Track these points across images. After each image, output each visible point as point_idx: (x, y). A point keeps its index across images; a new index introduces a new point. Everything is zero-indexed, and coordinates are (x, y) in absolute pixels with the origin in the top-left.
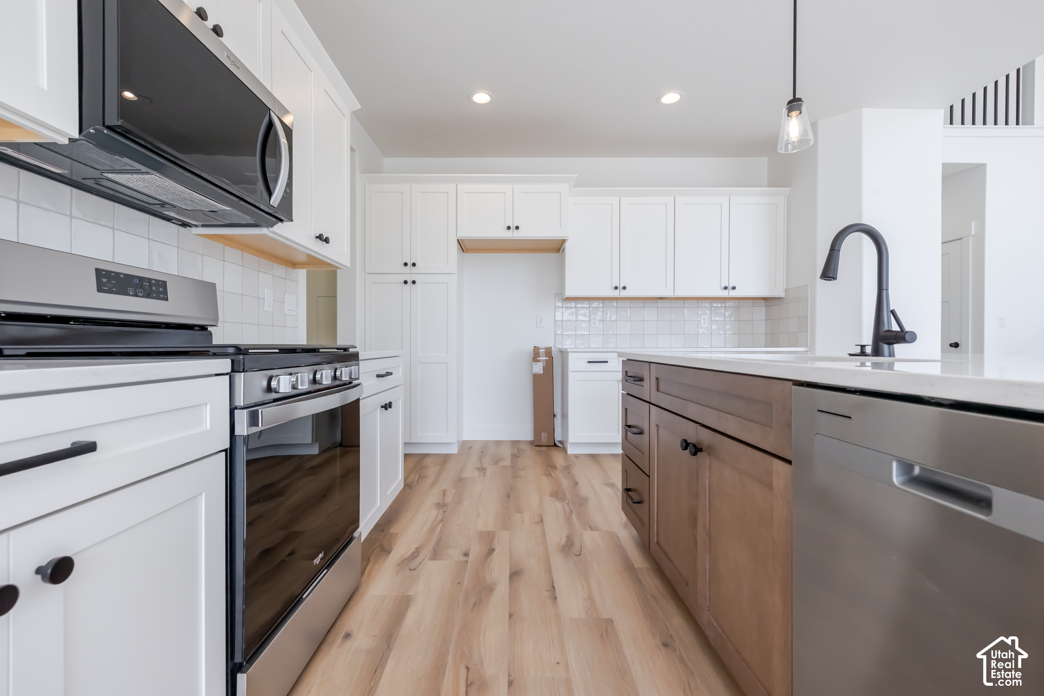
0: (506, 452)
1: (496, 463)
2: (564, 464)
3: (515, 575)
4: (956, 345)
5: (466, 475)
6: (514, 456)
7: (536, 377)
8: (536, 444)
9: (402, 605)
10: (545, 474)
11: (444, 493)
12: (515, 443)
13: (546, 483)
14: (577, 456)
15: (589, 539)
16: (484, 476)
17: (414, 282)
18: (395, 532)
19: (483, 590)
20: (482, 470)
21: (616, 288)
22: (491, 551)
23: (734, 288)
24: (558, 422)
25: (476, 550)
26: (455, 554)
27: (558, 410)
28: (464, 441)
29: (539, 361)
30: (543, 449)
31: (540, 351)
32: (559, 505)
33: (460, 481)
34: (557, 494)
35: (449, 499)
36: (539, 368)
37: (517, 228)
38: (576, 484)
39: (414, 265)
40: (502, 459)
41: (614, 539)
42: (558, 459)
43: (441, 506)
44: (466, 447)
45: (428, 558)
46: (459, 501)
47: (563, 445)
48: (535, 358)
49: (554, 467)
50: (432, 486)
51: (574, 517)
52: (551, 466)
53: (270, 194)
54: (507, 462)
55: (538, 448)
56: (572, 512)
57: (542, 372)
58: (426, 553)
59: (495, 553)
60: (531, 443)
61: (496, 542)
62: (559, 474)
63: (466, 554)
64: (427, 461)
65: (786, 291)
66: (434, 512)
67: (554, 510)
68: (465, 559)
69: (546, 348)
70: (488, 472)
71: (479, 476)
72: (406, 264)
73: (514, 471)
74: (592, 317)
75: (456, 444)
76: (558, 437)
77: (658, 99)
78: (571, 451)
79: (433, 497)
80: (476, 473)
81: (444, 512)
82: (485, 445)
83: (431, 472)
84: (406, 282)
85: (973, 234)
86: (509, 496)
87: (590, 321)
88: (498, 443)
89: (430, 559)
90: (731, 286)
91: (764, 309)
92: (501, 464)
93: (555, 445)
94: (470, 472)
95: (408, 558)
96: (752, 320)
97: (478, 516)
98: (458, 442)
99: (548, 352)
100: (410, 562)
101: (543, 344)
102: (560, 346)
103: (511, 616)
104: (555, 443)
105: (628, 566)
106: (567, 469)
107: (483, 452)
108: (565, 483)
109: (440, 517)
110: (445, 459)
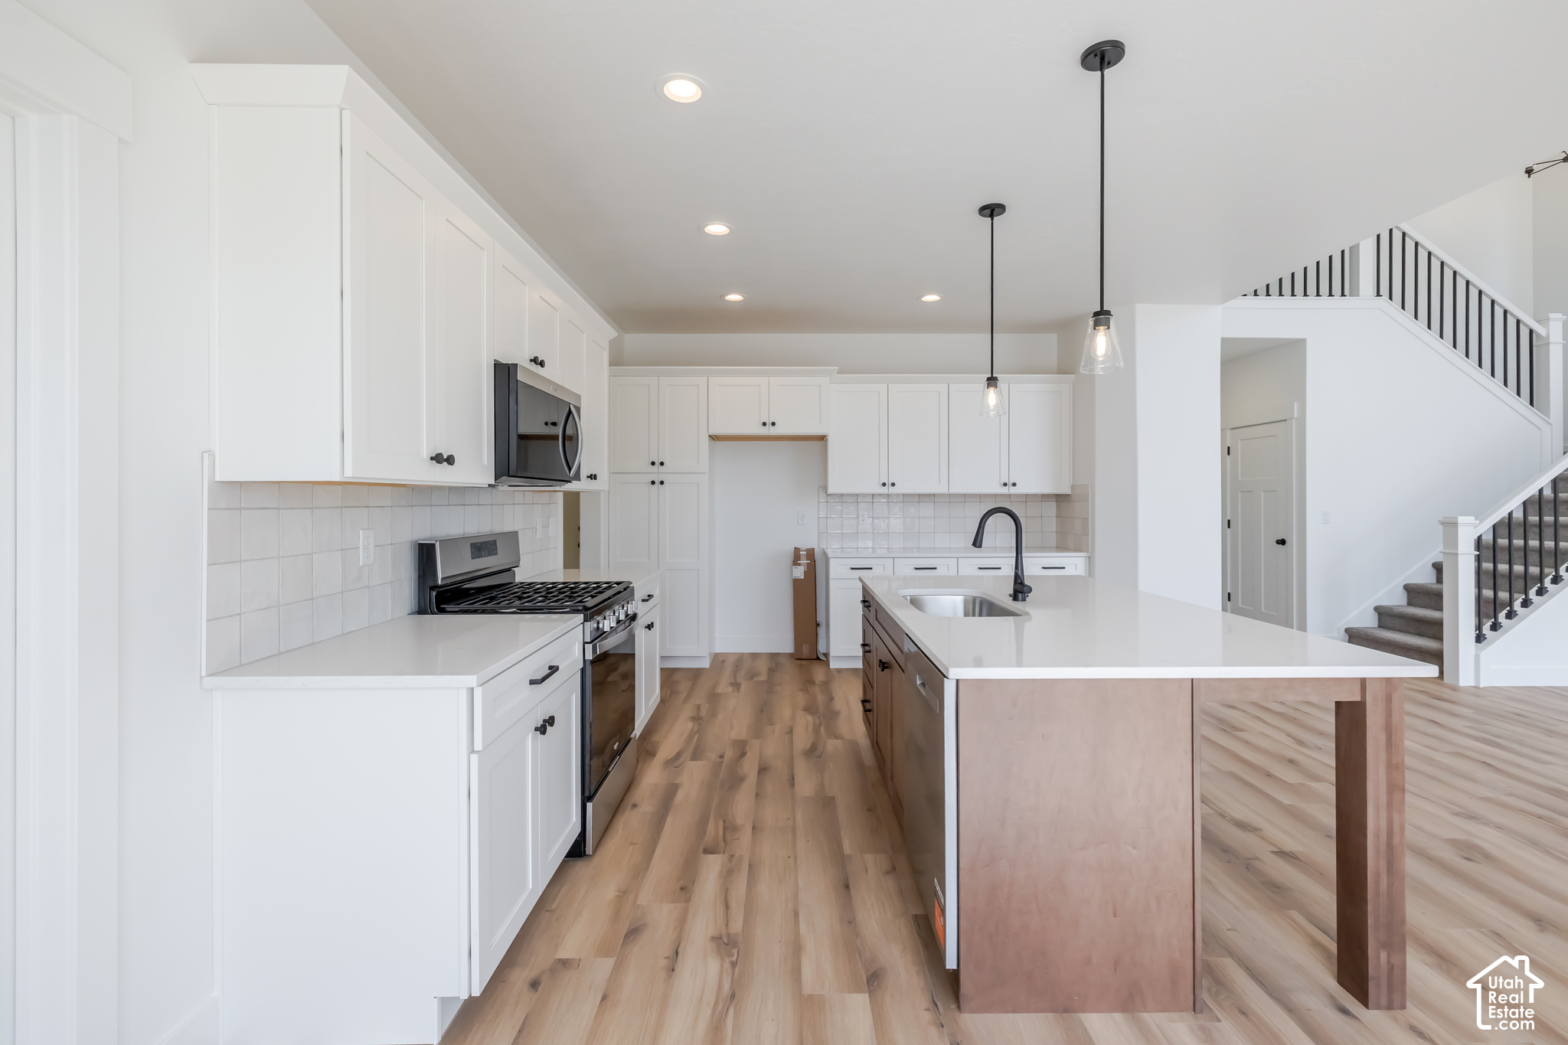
0: (763, 666)
1: (752, 678)
2: (823, 679)
3: (763, 770)
4: (1282, 542)
5: (720, 690)
6: (771, 671)
7: (796, 582)
8: (797, 657)
9: (672, 790)
10: (802, 690)
11: (699, 707)
12: (773, 656)
13: (801, 699)
14: (839, 671)
15: (832, 745)
16: (738, 691)
17: (662, 483)
18: (657, 740)
19: (735, 781)
20: (736, 685)
21: (884, 484)
22: (744, 754)
23: (1014, 485)
24: (821, 631)
25: (729, 754)
26: (713, 756)
27: (821, 618)
28: (716, 654)
29: (800, 565)
30: (804, 662)
31: (801, 553)
32: (810, 718)
33: (714, 697)
34: (810, 709)
35: (703, 713)
36: (799, 572)
37: (773, 424)
38: (832, 699)
39: (662, 464)
40: (758, 674)
41: (854, 745)
42: (819, 674)
43: (697, 719)
44: (718, 660)
45: (688, 759)
46: (713, 713)
47: (827, 658)
48: (796, 562)
49: (812, 682)
50: (686, 700)
51: (822, 729)
52: (808, 682)
53: (570, 469)
54: (763, 678)
55: (799, 662)
56: (821, 724)
57: (803, 577)
58: (687, 755)
59: (747, 755)
60: (791, 655)
61: (748, 748)
62: (817, 690)
63: (722, 757)
64: (677, 676)
65: (1073, 487)
66: (690, 725)
67: (804, 724)
68: (721, 760)
69: (807, 550)
70: (743, 688)
71: (733, 691)
72: (653, 463)
73: (769, 687)
74: (860, 513)
75: (708, 658)
76: (822, 649)
77: (919, 298)
78: (833, 665)
79: (688, 711)
80: (730, 689)
81: (700, 724)
82: (740, 658)
83: (684, 687)
84: (653, 483)
85: (1295, 416)
86: (762, 711)
87: (858, 517)
88: (755, 656)
89: (690, 760)
90: (1012, 482)
91: (1054, 503)
92: (755, 679)
93: (818, 659)
94: (723, 688)
95: (671, 759)
96: (1041, 517)
97: (732, 728)
98: (710, 654)
99: (811, 554)
100: (674, 763)
101: (805, 544)
102: (825, 547)
103: (757, 795)
104: (817, 656)
105: (860, 765)
106: (826, 685)
107: (737, 666)
108: (821, 698)
109: (696, 729)
110: (697, 673)
